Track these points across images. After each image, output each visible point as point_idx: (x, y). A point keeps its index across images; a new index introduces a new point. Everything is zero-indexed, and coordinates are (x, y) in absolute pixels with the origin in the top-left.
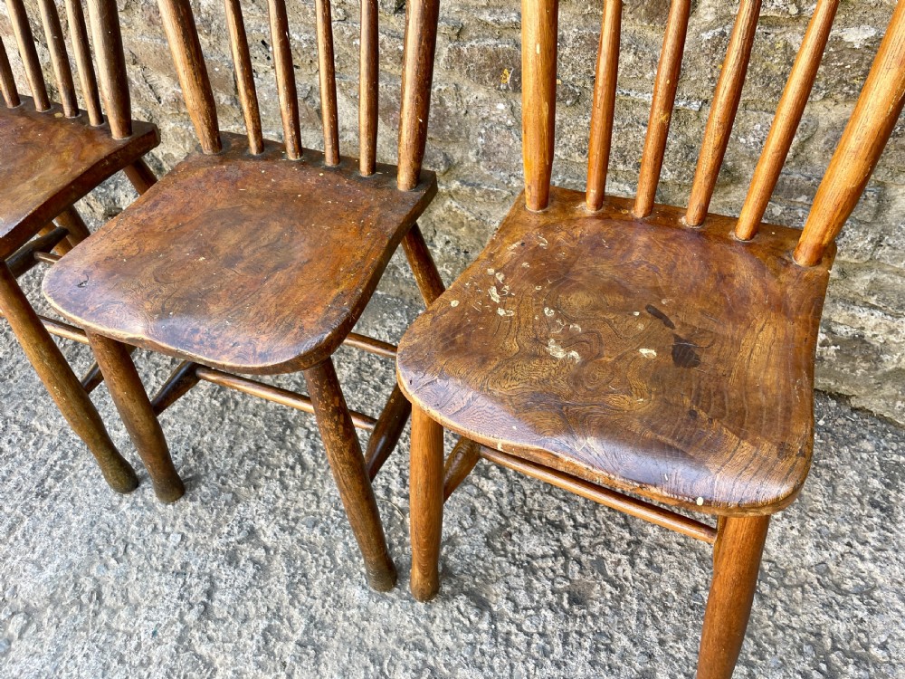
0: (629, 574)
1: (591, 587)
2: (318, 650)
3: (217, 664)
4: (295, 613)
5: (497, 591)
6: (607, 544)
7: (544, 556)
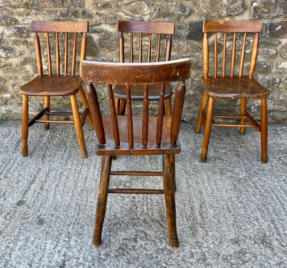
0: (243, 150)
1: (239, 154)
2: (198, 172)
3: (179, 178)
4: (188, 168)
5: (222, 157)
6: (236, 148)
7: (227, 152)
